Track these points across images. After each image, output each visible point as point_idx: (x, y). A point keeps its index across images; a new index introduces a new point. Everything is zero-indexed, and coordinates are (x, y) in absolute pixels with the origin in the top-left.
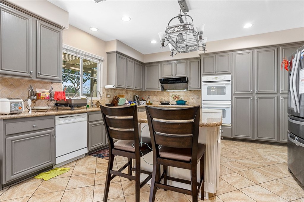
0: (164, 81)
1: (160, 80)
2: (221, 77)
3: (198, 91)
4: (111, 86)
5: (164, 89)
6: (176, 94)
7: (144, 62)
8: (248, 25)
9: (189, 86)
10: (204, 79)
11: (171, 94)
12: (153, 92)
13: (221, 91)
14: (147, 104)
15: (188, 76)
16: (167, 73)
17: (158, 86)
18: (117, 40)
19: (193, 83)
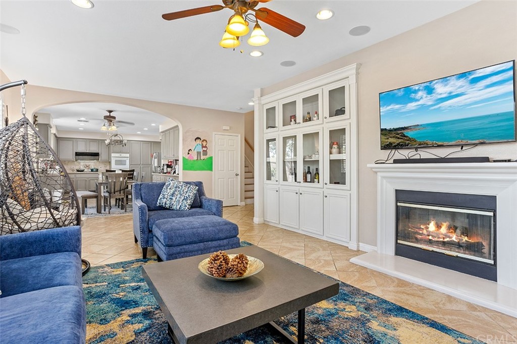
1: (76, 153)
2: (123, 155)
3: (109, 162)
5: (76, 160)
6: (87, 163)
7: (58, 136)
8: (139, 133)
9: (100, 159)
10: (113, 155)
11: (82, 164)
15: (100, 152)
17: (72, 156)
19: (103, 156)
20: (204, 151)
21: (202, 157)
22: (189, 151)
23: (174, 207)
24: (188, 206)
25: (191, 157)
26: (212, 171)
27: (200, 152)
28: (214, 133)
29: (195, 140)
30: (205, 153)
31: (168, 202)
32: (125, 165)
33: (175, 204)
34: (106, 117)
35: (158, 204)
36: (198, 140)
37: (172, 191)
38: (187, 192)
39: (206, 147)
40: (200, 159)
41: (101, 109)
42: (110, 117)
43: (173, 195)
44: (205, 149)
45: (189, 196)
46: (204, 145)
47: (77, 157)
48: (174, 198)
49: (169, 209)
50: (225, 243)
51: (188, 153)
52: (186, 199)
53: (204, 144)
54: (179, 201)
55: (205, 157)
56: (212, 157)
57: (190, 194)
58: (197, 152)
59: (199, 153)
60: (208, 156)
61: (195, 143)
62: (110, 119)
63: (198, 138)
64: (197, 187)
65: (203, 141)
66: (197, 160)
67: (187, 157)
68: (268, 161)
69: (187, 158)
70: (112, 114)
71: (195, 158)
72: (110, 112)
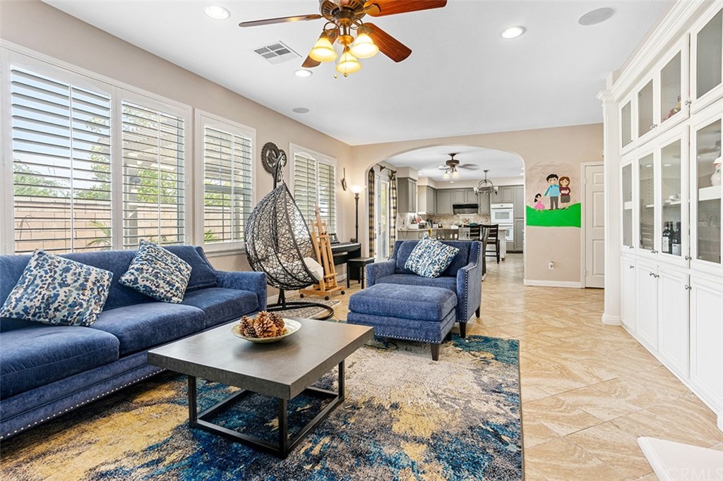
0: (456, 207)
1: (454, 205)
2: (505, 205)
3: (488, 215)
4: (425, 213)
5: (455, 214)
6: (466, 217)
7: (437, 188)
9: (479, 211)
10: (492, 206)
11: (461, 218)
12: (444, 216)
13: (506, 215)
14: (439, 227)
15: (479, 203)
16: (460, 200)
17: (450, 210)
18: (429, 178)
19: (482, 209)
20: (563, 195)
21: (561, 205)
22: (537, 196)
23: (419, 272)
24: (433, 273)
25: (540, 205)
26: (580, 227)
27: (557, 197)
28: (582, 165)
29: (548, 179)
30: (566, 198)
31: (414, 265)
32: (508, 218)
33: (420, 267)
34: (448, 162)
35: (405, 267)
36: (553, 179)
37: (421, 251)
38: (437, 255)
39: (567, 188)
40: (557, 208)
41: (442, 153)
42: (453, 161)
43: (420, 257)
44: (566, 192)
45: (439, 259)
46: (564, 186)
47: (456, 210)
48: (421, 261)
49: (415, 274)
50: (416, 326)
51: (536, 201)
52: (433, 264)
53: (564, 184)
54: (425, 265)
55: (566, 205)
56: (580, 204)
57: (441, 257)
58: (551, 198)
59: (554, 199)
60: (571, 203)
61: (547, 185)
62: (452, 163)
63: (552, 176)
64: (457, 249)
65: (562, 179)
66: (552, 209)
67: (533, 205)
68: (626, 208)
69: (533, 207)
70: (455, 158)
71: (548, 207)
72: (453, 155)
